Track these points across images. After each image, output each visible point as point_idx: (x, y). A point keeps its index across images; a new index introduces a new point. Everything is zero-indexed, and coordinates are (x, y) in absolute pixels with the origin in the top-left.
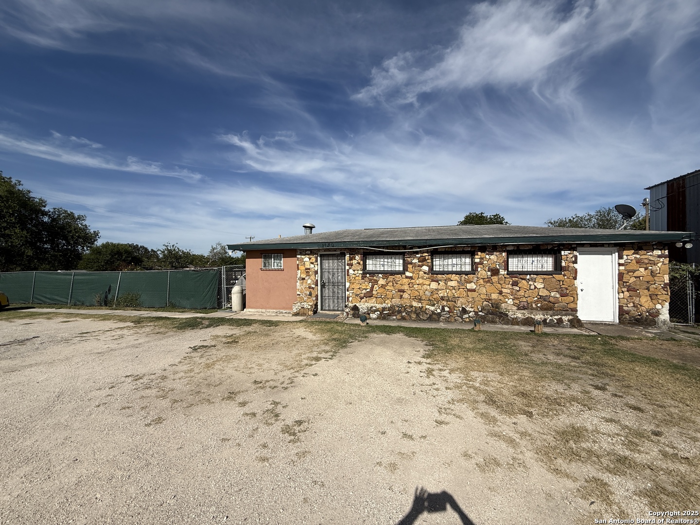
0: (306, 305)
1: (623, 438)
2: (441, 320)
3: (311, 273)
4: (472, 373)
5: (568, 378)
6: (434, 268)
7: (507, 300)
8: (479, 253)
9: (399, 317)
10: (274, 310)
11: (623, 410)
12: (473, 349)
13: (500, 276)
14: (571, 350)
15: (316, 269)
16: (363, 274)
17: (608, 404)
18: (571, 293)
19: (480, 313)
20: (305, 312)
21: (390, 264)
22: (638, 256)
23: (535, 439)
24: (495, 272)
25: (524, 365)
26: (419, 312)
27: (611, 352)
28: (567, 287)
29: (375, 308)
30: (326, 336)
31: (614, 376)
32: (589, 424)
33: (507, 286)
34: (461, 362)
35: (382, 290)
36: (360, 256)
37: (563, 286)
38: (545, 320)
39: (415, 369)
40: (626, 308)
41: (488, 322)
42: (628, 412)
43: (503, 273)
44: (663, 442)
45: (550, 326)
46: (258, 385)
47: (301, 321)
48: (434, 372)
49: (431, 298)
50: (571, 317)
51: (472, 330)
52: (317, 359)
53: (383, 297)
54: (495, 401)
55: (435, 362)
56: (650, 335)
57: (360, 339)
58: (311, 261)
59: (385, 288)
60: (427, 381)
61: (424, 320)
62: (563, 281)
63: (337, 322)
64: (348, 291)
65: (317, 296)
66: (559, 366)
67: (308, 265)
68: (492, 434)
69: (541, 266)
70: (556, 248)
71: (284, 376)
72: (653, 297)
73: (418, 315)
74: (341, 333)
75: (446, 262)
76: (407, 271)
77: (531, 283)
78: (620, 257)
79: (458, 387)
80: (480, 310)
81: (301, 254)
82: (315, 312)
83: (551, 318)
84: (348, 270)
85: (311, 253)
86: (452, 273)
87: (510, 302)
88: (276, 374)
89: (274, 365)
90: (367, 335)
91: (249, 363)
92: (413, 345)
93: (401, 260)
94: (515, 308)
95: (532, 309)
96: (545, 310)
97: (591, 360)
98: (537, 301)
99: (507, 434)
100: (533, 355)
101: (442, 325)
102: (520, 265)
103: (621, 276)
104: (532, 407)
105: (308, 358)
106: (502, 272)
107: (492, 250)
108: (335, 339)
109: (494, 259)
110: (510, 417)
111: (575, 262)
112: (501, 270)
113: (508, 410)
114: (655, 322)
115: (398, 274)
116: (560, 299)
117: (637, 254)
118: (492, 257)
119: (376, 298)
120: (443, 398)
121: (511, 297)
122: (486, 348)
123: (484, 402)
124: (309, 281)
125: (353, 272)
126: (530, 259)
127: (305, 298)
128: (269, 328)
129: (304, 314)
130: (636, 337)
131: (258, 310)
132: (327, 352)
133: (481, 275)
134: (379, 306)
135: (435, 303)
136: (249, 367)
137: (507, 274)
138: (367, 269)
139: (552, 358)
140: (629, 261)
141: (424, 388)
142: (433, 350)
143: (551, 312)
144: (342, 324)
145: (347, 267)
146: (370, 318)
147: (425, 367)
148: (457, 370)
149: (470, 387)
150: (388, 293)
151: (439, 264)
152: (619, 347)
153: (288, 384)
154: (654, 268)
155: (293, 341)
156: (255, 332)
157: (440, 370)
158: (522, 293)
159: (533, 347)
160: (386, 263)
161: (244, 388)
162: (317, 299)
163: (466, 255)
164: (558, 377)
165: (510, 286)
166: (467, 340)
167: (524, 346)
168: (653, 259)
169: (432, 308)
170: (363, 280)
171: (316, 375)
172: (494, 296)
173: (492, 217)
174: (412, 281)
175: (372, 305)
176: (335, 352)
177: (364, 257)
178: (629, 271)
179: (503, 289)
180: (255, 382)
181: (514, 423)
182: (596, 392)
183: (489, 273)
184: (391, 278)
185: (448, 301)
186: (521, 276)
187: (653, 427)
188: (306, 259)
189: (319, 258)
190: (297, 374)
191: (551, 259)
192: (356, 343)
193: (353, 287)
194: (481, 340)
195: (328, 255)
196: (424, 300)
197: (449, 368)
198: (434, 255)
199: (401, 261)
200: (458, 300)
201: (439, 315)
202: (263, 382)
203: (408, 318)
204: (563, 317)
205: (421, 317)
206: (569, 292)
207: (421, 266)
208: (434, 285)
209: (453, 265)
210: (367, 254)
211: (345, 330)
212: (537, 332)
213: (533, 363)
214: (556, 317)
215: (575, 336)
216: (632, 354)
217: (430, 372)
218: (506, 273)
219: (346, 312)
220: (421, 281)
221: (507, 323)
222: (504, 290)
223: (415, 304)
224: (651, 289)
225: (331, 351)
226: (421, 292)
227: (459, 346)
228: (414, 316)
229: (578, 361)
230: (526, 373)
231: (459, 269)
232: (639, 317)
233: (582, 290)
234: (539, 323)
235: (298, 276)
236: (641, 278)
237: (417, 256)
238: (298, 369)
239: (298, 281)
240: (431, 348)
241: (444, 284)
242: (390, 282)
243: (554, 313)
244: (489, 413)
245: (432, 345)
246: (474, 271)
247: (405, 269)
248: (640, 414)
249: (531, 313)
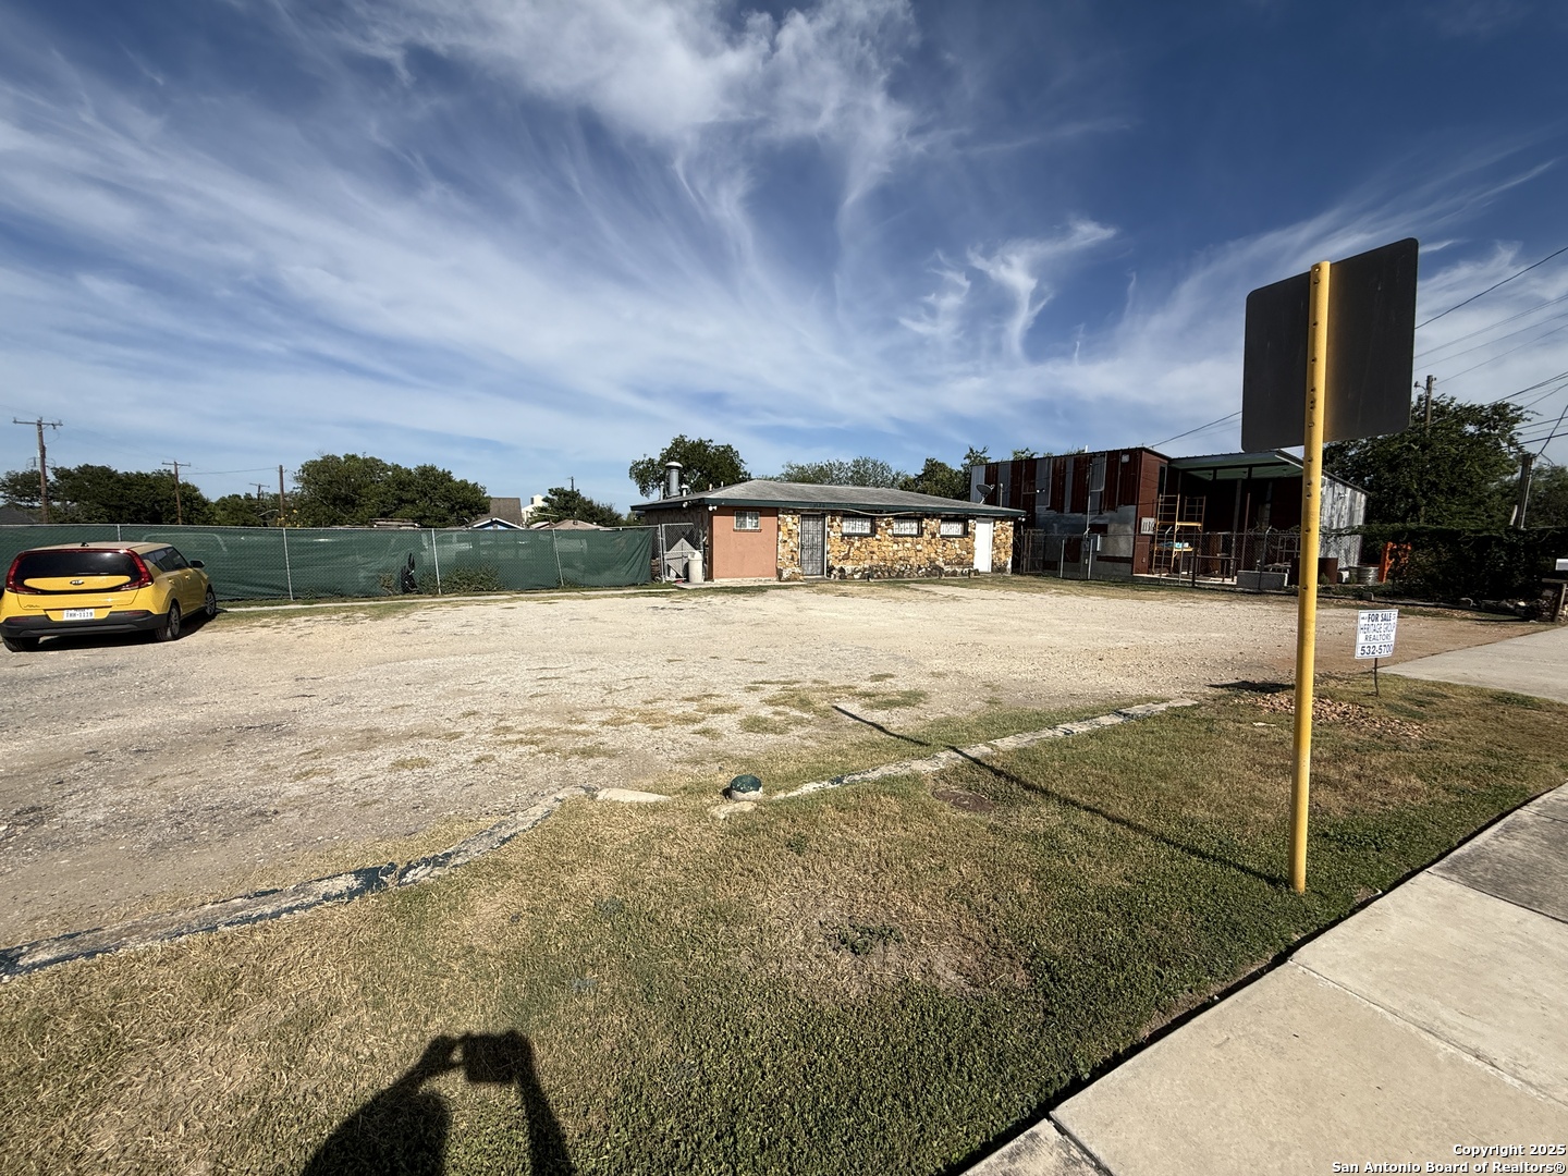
3: (792, 534)
6: (895, 531)
7: (939, 558)
8: (925, 519)
10: (751, 579)
13: (936, 539)
15: (797, 530)
16: (842, 536)
18: (972, 551)
19: (929, 569)
21: (857, 527)
22: (1001, 525)
24: (934, 535)
28: (970, 547)
35: (857, 552)
36: (840, 518)
37: (968, 546)
40: (995, 561)
49: (896, 558)
50: (973, 569)
53: (857, 558)
58: (793, 521)
59: (859, 550)
62: (967, 543)
64: (828, 554)
65: (798, 560)
67: (791, 526)
69: (958, 531)
70: (966, 518)
72: (1006, 553)
75: (902, 525)
76: (876, 533)
77: (952, 544)
78: (994, 526)
80: (928, 566)
81: (783, 513)
84: (828, 532)
85: (793, 512)
86: (907, 536)
87: (941, 559)
93: (869, 523)
94: (943, 564)
95: (954, 564)
96: (959, 565)
98: (955, 558)
102: (946, 530)
103: (994, 538)
106: (938, 535)
107: (933, 517)
109: (934, 524)
111: (976, 529)
114: (1006, 569)
115: (869, 536)
116: (967, 555)
117: (999, 523)
119: (852, 560)
121: (943, 555)
124: (791, 544)
125: (833, 535)
127: (787, 563)
129: (795, 580)
131: (732, 580)
133: (925, 537)
137: (940, 537)
140: (998, 529)
143: (962, 566)
145: (827, 529)
150: (861, 554)
151: (898, 528)
154: (1008, 533)
158: (946, 551)
162: (799, 563)
163: (914, 521)
165: (941, 546)
168: (1007, 528)
170: (841, 543)
172: (933, 555)
174: (880, 543)
177: (842, 519)
178: (997, 536)
179: (937, 549)
183: (930, 536)
184: (863, 540)
185: (904, 560)
186: (947, 539)
188: (789, 519)
189: (798, 518)
191: (962, 526)
193: (833, 549)
195: (809, 516)
196: (891, 560)
198: (896, 520)
199: (869, 525)
201: (903, 572)
204: (970, 569)
206: (970, 551)
207: (887, 529)
208: (895, 547)
209: (906, 529)
220: (886, 543)
221: (944, 576)
222: (939, 550)
223: (884, 564)
224: (1005, 548)
226: (888, 553)
228: (886, 574)
231: (909, 533)
233: (976, 549)
235: (780, 538)
236: (1002, 540)
237: (886, 520)
239: (780, 544)
241: (902, 545)
242: (863, 544)
243: (964, 567)
246: (920, 534)
247: (874, 531)
249: (953, 567)
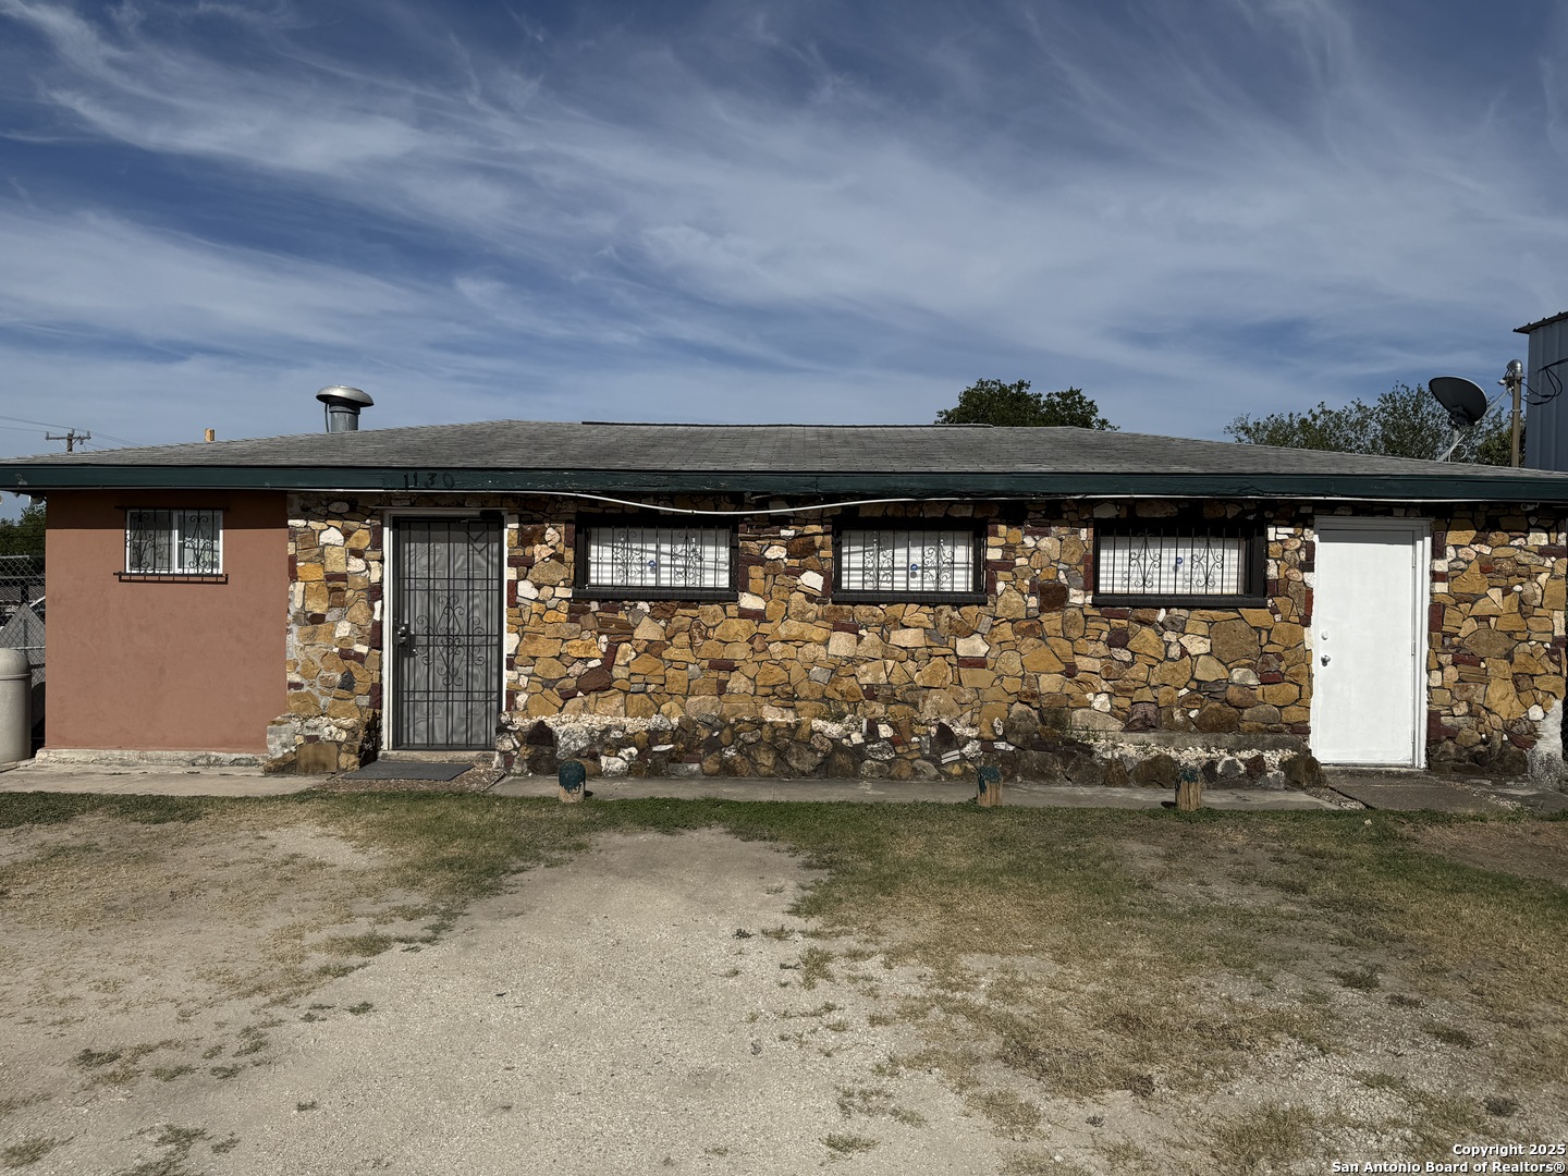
0: (328, 729)
1: (1409, 1133)
2: (865, 771)
3: (349, 594)
4: (964, 960)
5: (1267, 958)
6: (844, 578)
7: (1090, 696)
8: (1002, 528)
9: (710, 764)
10: (181, 754)
11: (1418, 1044)
12: (971, 874)
13: (1070, 612)
14: (1283, 862)
15: (375, 578)
16: (576, 599)
17: (1377, 1029)
18: (1293, 670)
19: (1001, 745)
20: (322, 757)
21: (678, 562)
22: (1487, 550)
23: (1155, 1166)
24: (1053, 597)
25: (1136, 922)
26: (785, 746)
27: (1399, 863)
28: (1280, 649)
29: (617, 734)
30: (414, 850)
31: (1401, 939)
32: (1317, 1100)
33: (1092, 647)
34: (929, 923)
35: (648, 663)
36: (562, 528)
37: (1269, 648)
38: (1212, 764)
39: (761, 959)
40: (1446, 721)
41: (1024, 777)
42: (1429, 1051)
43: (1079, 600)
44: (1514, 1130)
45: (1225, 786)
46: (98, 1071)
47: (302, 797)
48: (831, 967)
49: (830, 692)
50: (1289, 754)
51: (971, 807)
52: (372, 946)
53: (651, 688)
54: (1036, 1053)
55: (838, 928)
56: (1507, 804)
57: (556, 855)
58: (353, 543)
59: (659, 656)
60: (806, 1000)
61: (803, 773)
62: (1269, 631)
63: (461, 795)
64: (510, 668)
65: (377, 690)
66: (1244, 918)
67: (338, 561)
68: (1020, 1163)
69: (1202, 577)
70: (1251, 517)
71: (220, 1025)
72: (1522, 682)
73: (781, 755)
74: (478, 834)
75: (885, 559)
76: (745, 589)
77: (1169, 636)
78: (1438, 553)
79: (913, 1012)
80: (1000, 733)
81: (306, 514)
82: (368, 756)
83: (1229, 758)
84: (513, 586)
85: (353, 509)
86: (907, 598)
87: (1101, 702)
88: (184, 1017)
89: (177, 982)
90: (584, 839)
91: (59, 981)
92: (760, 869)
93: (722, 549)
94: (1116, 726)
95: (1173, 727)
96: (1212, 731)
97: (1340, 894)
98: (1189, 702)
99: (1067, 1158)
100: (1167, 885)
101: (866, 791)
102: (1136, 576)
103: (1437, 612)
104: (1152, 1059)
105: (333, 944)
106: (1077, 597)
107: (1044, 517)
108: (449, 864)
109: (1049, 548)
110: (1080, 1103)
111: (1308, 566)
112: (1072, 591)
113: (1075, 1077)
114: (1525, 763)
115: (711, 602)
116: (1259, 691)
117: (1484, 541)
118: (1045, 543)
119: (626, 693)
120: (860, 1056)
121: (1105, 686)
122: (1015, 869)
123: (998, 1057)
124: (344, 629)
125: (533, 594)
126: (1169, 555)
127: (323, 701)
128: (155, 828)
129: (315, 767)
130: (1470, 811)
131: (104, 753)
132: (412, 915)
133: (1006, 607)
134: (634, 724)
135: (846, 708)
136: (60, 995)
137: (1094, 605)
138: (593, 581)
139: (1222, 891)
140: (1462, 565)
141: (794, 1026)
142: (832, 883)
143: (1229, 738)
144: (485, 800)
145: (510, 574)
146: (599, 774)
147: (798, 947)
148: (911, 953)
149: (955, 1010)
150: (671, 672)
151: (859, 565)
152: (1421, 848)
153: (238, 1054)
154: (1531, 589)
155: (265, 876)
156: (87, 849)
157: (855, 955)
158: (1139, 672)
159: (1169, 857)
160: (665, 560)
161: (32, 1086)
162: (377, 703)
163: (957, 534)
164: (1237, 958)
165: (1102, 648)
166: (953, 843)
167: (1141, 856)
168: (1526, 561)
169: (834, 729)
170: (572, 626)
171: (365, 1008)
172: (1050, 683)
173: (1058, 399)
174: (765, 628)
175: (608, 720)
176: (449, 915)
177: (578, 531)
178: (1460, 599)
179: (1077, 659)
180: (88, 1057)
181: (1094, 1121)
182: (1347, 996)
183: (1033, 601)
184: (683, 616)
185: (890, 700)
186: (1140, 613)
187: (1491, 1090)
188: (331, 535)
189: (387, 534)
190: (279, 1012)
191: (1234, 554)
192: (538, 872)
193: (531, 649)
194: (999, 842)
195: (429, 523)
196: (806, 698)
197: (886, 945)
198: (845, 533)
199: (724, 553)
200: (925, 698)
201: (858, 753)
202: (126, 1055)
203: (743, 766)
204: (1267, 755)
205: (794, 763)
206: (1287, 669)
207: (798, 572)
208: (841, 644)
209: (911, 570)
210: (589, 523)
211: (493, 826)
212: (1183, 806)
213: (1164, 914)
214: (1245, 755)
215: (1299, 815)
216: (1456, 868)
217: (816, 965)
218: (1089, 599)
219: (502, 753)
220: (793, 627)
221: (1089, 780)
222: (1083, 663)
223: (772, 715)
224: (1518, 658)
225: (433, 911)
226: (795, 668)
227: (922, 866)
228: (766, 760)
229: (1302, 898)
230: (1141, 949)
231: (929, 586)
232: (1481, 748)
233: (1325, 662)
234: (1189, 775)
235: (297, 604)
236: (1493, 620)
237: (784, 532)
238: (287, 990)
239: (295, 628)
240: (824, 876)
241: (877, 640)
242: (679, 630)
243: (1239, 741)
244: (1014, 1096)
245: (830, 864)
246: (981, 593)
247: (739, 582)
248: (1462, 1054)
249: (1169, 742)
